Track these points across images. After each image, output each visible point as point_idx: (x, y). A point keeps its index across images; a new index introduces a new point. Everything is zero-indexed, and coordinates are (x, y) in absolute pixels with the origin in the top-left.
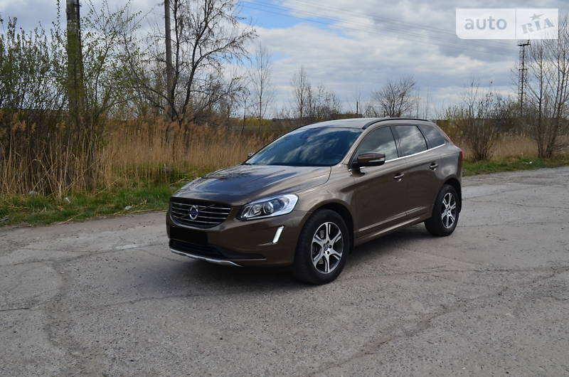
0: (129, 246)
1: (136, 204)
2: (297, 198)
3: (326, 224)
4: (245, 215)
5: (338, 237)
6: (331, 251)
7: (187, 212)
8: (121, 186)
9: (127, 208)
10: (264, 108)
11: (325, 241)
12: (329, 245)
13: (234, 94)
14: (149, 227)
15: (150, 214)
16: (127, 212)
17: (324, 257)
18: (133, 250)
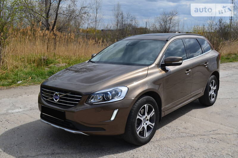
0: (17, 110)
1: (25, 80)
2: (127, 89)
3: (146, 105)
4: (92, 100)
5: (152, 113)
6: (149, 123)
7: (52, 96)
8: (17, 68)
9: (19, 82)
10: (97, 24)
11: (144, 117)
12: (146, 119)
13: (82, 16)
14: (32, 95)
15: (32, 86)
16: (19, 85)
17: (143, 128)
18: (19, 113)
